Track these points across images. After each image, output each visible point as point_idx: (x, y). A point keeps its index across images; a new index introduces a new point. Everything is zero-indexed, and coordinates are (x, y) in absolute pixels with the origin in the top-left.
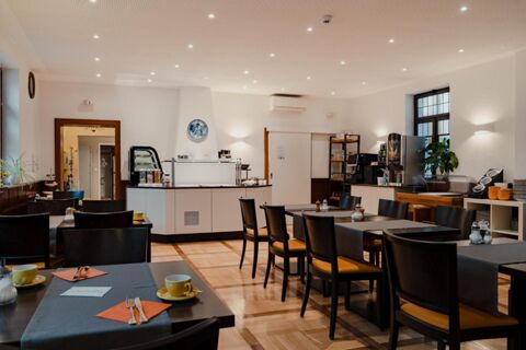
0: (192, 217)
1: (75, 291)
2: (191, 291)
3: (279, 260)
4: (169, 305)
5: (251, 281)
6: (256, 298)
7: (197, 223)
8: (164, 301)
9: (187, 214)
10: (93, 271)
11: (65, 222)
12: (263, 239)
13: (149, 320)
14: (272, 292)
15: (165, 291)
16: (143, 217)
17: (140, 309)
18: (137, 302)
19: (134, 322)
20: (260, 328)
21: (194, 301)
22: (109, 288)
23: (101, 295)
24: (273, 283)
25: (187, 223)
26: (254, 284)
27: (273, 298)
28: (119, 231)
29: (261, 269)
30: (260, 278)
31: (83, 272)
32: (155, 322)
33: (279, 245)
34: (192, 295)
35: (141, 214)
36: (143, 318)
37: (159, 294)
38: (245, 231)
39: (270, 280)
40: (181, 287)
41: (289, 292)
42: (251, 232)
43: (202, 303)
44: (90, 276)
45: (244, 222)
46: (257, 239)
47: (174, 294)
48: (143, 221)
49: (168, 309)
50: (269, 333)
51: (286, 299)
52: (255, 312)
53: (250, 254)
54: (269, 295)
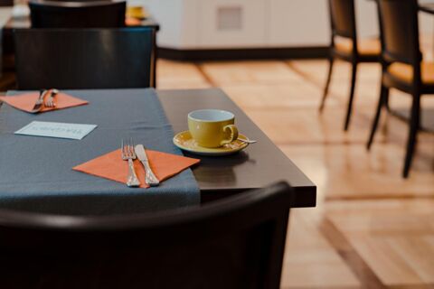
0: (229, 15)
1: (37, 128)
2: (235, 138)
3: (400, 100)
4: (195, 161)
5: (338, 135)
6: (348, 167)
7: (238, 25)
8: (186, 153)
9: (222, 11)
10: (65, 99)
11: (14, 19)
12: (370, 59)
13: (161, 182)
14: (383, 160)
15: (188, 137)
16: (144, 14)
17: (146, 164)
18: (140, 151)
19: (136, 182)
20: (357, 222)
21: (238, 157)
22: (91, 127)
23: (80, 137)
24: (385, 142)
25: (221, 26)
26: (347, 143)
27: (383, 171)
28: (105, 35)
29: (364, 117)
30: (360, 132)
31: (49, 99)
32: (169, 187)
33: (403, 71)
34: (235, 147)
35: (139, 9)
36: (151, 178)
37: (176, 141)
38: (333, 44)
39: (378, 136)
40: (217, 130)
41: (418, 163)
42: (344, 44)
43: (254, 162)
44: (59, 105)
45: (333, 26)
46: (356, 58)
47: (203, 143)
48: (142, 19)
49: (193, 167)
50: (374, 233)
51: (412, 174)
52: (348, 191)
53: (340, 88)
54: (376, 164)
